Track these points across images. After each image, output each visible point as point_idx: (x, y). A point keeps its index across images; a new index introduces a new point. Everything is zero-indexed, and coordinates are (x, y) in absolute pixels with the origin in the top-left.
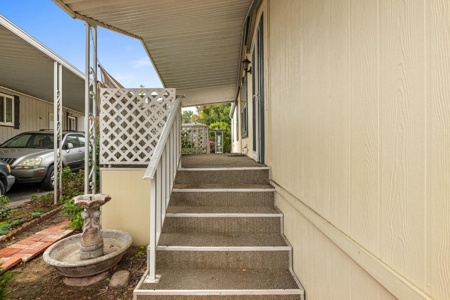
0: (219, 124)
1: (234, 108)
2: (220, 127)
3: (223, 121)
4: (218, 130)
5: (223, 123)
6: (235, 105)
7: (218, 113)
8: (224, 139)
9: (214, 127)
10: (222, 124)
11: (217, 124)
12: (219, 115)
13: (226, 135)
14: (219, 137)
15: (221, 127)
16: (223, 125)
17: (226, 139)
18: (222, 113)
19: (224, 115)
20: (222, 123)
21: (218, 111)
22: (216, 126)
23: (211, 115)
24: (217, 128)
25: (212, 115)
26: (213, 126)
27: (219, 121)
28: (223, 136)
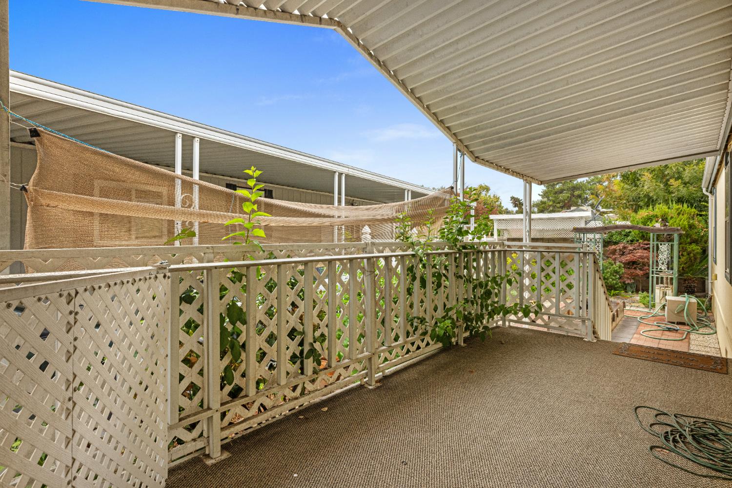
0: (667, 210)
1: (718, 170)
2: (669, 218)
3: (680, 200)
4: (659, 230)
5: (680, 206)
6: (721, 162)
7: (664, 180)
8: (682, 250)
9: (650, 219)
10: (677, 209)
11: (660, 209)
12: (666, 184)
13: (689, 239)
14: (664, 248)
15: (672, 218)
16: (679, 214)
17: (689, 250)
18: (677, 179)
19: (685, 184)
20: (675, 206)
21: (664, 176)
22: (656, 216)
23: (643, 186)
24: (657, 222)
25: (646, 187)
26: (647, 216)
27: (666, 202)
28: (676, 243)
